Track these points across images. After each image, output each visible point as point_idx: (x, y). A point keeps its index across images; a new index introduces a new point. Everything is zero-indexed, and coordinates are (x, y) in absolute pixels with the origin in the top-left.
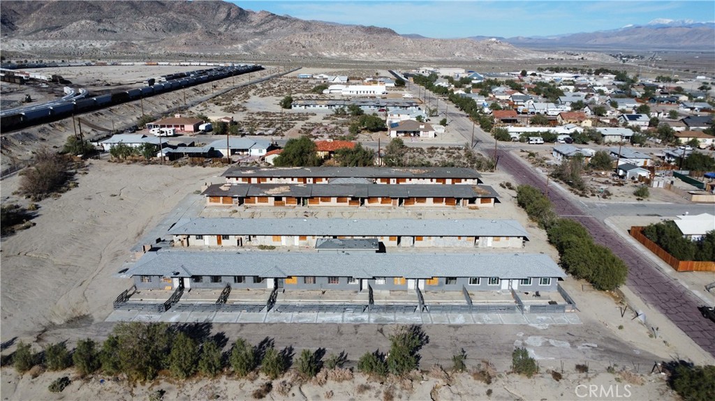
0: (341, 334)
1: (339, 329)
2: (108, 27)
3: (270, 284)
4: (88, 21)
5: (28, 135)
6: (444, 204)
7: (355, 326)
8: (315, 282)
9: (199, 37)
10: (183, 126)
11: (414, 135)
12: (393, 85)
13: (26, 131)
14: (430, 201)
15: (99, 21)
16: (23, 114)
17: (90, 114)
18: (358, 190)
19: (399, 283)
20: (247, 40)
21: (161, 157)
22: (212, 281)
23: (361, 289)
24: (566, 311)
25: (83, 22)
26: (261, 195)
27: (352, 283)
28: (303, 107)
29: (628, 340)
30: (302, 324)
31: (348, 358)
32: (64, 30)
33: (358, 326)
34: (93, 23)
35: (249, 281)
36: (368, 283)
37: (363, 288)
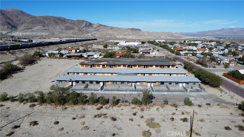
0: (125, 96)
1: (125, 95)
2: (47, 28)
3: (101, 84)
4: (41, 26)
5: (22, 51)
6: (159, 68)
7: (130, 94)
8: (116, 84)
9: (76, 31)
10: (72, 51)
11: (148, 54)
12: (141, 43)
13: (21, 50)
14: (154, 67)
15: (44, 26)
16: (21, 45)
17: (42, 47)
18: (130, 63)
19: (145, 84)
20: (92, 32)
21: (65, 57)
22: (82, 83)
23: (132, 86)
24: (202, 91)
25: (39, 27)
26: (98, 64)
27: (129, 84)
28: (111, 48)
29: (224, 99)
30: (112, 94)
31: (128, 101)
32: (32, 29)
33: (131, 94)
34: (42, 27)
35: (95, 83)
36: (134, 84)
37: (133, 86)
